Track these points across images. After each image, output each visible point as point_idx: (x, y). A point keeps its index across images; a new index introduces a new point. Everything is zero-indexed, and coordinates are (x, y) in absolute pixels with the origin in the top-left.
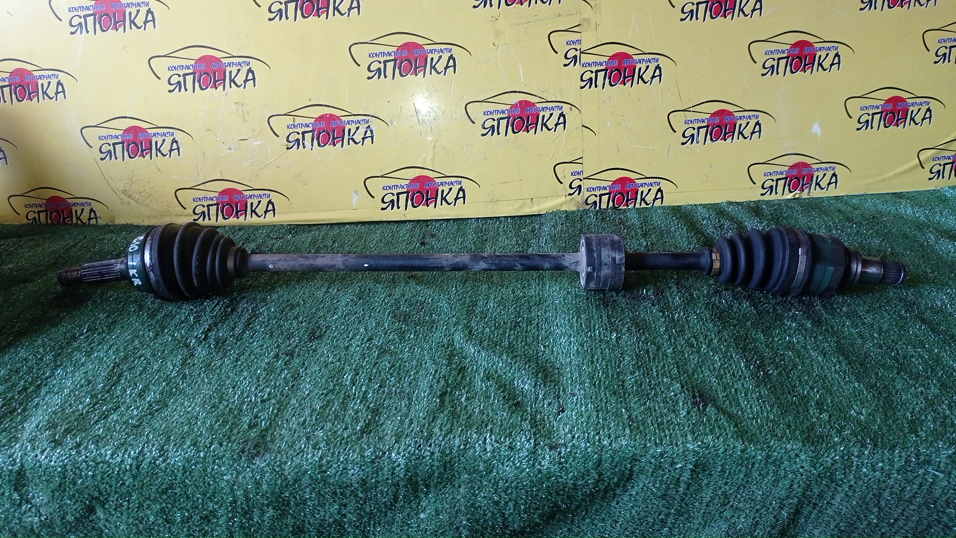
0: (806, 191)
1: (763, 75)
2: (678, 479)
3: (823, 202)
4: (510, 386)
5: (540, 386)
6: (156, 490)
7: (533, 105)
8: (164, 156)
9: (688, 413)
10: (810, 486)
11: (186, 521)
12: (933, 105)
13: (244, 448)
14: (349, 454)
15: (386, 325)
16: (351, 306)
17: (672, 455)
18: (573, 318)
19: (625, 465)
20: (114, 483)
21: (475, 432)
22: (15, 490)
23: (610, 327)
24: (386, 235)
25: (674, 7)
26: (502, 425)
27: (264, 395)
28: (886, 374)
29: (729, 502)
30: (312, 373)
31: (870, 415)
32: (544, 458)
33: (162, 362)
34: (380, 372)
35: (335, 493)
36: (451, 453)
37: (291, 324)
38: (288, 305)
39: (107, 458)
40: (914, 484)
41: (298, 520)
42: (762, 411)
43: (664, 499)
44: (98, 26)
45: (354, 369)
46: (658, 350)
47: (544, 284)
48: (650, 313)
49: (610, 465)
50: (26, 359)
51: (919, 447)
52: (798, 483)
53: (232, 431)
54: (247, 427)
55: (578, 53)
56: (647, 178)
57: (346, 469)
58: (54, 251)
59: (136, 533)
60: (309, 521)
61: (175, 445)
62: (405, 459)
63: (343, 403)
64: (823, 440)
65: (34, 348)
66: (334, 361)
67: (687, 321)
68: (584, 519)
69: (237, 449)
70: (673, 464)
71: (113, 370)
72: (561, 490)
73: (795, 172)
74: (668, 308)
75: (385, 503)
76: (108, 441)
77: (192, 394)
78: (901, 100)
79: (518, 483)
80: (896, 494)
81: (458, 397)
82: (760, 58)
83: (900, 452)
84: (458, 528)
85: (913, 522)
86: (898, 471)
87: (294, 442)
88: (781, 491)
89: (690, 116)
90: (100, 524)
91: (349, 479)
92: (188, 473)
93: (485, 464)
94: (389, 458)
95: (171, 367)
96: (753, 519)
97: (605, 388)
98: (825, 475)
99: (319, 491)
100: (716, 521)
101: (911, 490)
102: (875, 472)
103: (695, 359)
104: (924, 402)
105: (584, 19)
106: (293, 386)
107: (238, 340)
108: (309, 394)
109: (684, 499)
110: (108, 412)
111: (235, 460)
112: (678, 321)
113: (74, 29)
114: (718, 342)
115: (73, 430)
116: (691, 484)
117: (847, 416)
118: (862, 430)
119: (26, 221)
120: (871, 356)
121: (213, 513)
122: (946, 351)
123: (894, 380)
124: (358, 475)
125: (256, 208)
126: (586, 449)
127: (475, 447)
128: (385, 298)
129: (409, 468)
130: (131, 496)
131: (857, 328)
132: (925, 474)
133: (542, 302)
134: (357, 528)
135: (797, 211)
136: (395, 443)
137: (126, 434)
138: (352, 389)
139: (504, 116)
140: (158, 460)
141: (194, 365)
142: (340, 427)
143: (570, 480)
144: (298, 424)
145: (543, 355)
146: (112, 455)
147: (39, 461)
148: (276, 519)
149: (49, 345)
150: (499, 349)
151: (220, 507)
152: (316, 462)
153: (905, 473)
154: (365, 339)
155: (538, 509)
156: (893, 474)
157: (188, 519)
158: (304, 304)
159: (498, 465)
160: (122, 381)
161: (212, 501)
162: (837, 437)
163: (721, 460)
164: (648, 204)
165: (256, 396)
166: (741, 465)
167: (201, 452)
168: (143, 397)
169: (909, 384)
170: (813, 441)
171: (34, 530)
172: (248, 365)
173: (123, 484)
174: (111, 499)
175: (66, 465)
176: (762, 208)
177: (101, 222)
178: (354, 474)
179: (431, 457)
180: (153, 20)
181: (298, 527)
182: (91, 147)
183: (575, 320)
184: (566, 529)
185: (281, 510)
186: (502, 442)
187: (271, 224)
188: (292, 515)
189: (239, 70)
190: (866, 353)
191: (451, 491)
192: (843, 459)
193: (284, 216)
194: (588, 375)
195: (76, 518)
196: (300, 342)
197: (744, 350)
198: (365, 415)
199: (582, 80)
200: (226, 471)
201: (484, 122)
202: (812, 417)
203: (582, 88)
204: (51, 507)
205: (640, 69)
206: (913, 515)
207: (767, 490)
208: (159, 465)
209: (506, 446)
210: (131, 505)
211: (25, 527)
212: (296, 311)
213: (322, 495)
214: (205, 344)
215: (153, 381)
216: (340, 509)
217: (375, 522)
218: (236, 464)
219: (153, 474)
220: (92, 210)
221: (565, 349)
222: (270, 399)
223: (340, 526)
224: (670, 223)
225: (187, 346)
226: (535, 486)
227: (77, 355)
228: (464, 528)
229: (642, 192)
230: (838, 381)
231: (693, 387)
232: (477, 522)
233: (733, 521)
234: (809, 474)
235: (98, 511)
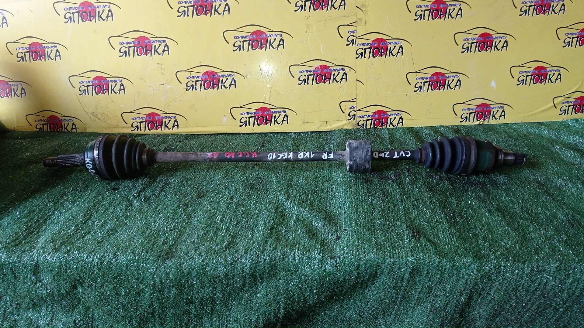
0: (487, 120)
1: (462, 52)
2: (403, 277)
3: (496, 126)
4: (310, 225)
5: (327, 225)
6: (111, 276)
7: (328, 67)
8: (116, 93)
9: (410, 241)
10: (477, 283)
11: (127, 294)
12: (562, 71)
13: (160, 255)
14: (219, 259)
15: (241, 190)
16: (221, 180)
17: (399, 263)
18: (347, 188)
19: (373, 269)
20: (88, 272)
21: (289, 249)
22: (33, 275)
23: (368, 194)
24: (242, 141)
25: (411, 12)
26: (304, 245)
27: (172, 227)
28: (524, 222)
29: (431, 292)
30: (198, 216)
31: (512, 244)
32: (327, 264)
33: (114, 208)
34: (237, 216)
35: (210, 281)
36: (275, 260)
37: (187, 189)
38: (185, 179)
39: (85, 258)
40: (535, 283)
41: (189, 296)
42: (451, 241)
43: (395, 289)
44: (80, 19)
45: (222, 214)
46: (394, 207)
47: (332, 170)
48: (392, 187)
49: (364, 268)
50: (38, 205)
51: (539, 262)
52: (470, 281)
53: (153, 246)
54: (162, 244)
55: (354, 38)
56: (394, 111)
57: (216, 267)
58: (52, 146)
59: (99, 300)
60: (195, 297)
61: (122, 252)
62: (250, 263)
63: (215, 232)
64: (485, 257)
65: (42, 199)
66: (211, 209)
67: (413, 191)
68: (350, 300)
69: (156, 255)
70: (399, 269)
71: (87, 212)
72: (336, 282)
73: (480, 109)
74: (402, 184)
75: (238, 288)
76: (85, 249)
77: (131, 226)
78: (543, 68)
79: (312, 277)
80: (526, 289)
81: (280, 230)
82: (461, 42)
83: (528, 265)
84: (278, 302)
85: (536, 305)
86: (527, 275)
87: (188, 252)
88: (460, 285)
89: (420, 75)
90: (79, 295)
91: (218, 273)
92: (129, 268)
93: (295, 267)
94: (241, 262)
95: (119, 211)
96: (445, 302)
97: (364, 227)
98: (485, 277)
99: (202, 279)
100: (424, 302)
101: (534, 286)
102: (513, 276)
103: (415, 212)
104: (544, 238)
105: (358, 19)
106: (188, 223)
107: (157, 197)
108: (196, 227)
109: (406, 289)
110: (84, 234)
111: (155, 261)
112: (407, 191)
113: (66, 20)
114: (429, 203)
115: (65, 243)
116: (410, 280)
117: (500, 244)
118: (508, 253)
119: (35, 130)
120: (516, 213)
121: (142, 290)
122: (560, 211)
123: (528, 226)
124: (224, 271)
125: (167, 124)
126: (351, 259)
127: (289, 257)
128: (241, 176)
129: (252, 268)
130: (97, 280)
131: (510, 198)
132: (542, 278)
133: (330, 180)
134: (222, 301)
135: (480, 131)
136: (244, 254)
137: (95, 246)
138: (221, 225)
139: (311, 73)
140: (113, 260)
141: (132, 210)
142: (214, 245)
143: (342, 276)
144: (190, 243)
145: (329, 208)
146: (87, 257)
147: (47, 259)
148: (177, 295)
149: (51, 198)
150: (305, 205)
151: (146, 287)
152: (200, 263)
153: (531, 276)
154: (229, 198)
155: (324, 293)
156: (524, 277)
157: (128, 294)
158: (195, 178)
159: (302, 267)
160: (92, 218)
161: (142, 284)
162: (493, 255)
163: (427, 267)
164: (394, 126)
165: (167, 227)
166: (438, 270)
167: (136, 256)
168: (104, 227)
169: (537, 228)
170: (479, 258)
171: (43, 298)
172: (163, 211)
173: (93, 273)
174: (86, 281)
175: (62, 262)
176: (461, 129)
177: (79, 131)
178: (221, 270)
179: (264, 262)
180: (112, 16)
181: (189, 300)
182: (74, 88)
183: (348, 189)
184: (339, 306)
185: (180, 290)
186: (304, 255)
187: (176, 133)
188: (186, 293)
189: (160, 45)
190: (513, 211)
191: (275, 281)
192: (495, 268)
193: (184, 129)
194: (354, 220)
195: (66, 291)
196: (192, 199)
197: (444, 208)
198: (228, 239)
199: (357, 54)
200: (150, 267)
201: (300, 77)
202: (480, 245)
203: (357, 58)
204: (53, 285)
205: (391, 48)
206: (536, 301)
207: (453, 285)
208: (113, 263)
209: (306, 256)
210: (97, 285)
211: (38, 296)
212: (190, 182)
213: (203, 282)
214: (138, 199)
215: (109, 218)
216: (213, 290)
217: (232, 298)
218: (156, 263)
219: (109, 268)
220: (73, 124)
221: (342, 205)
222: (175, 229)
223: (213, 300)
224: (406, 137)
225: (128, 200)
226: (322, 279)
227: (66, 204)
228: (282, 303)
229: (391, 119)
230: (496, 226)
231: (413, 228)
232: (289, 299)
233: (434, 303)
234: (476, 276)
235: (78, 288)
